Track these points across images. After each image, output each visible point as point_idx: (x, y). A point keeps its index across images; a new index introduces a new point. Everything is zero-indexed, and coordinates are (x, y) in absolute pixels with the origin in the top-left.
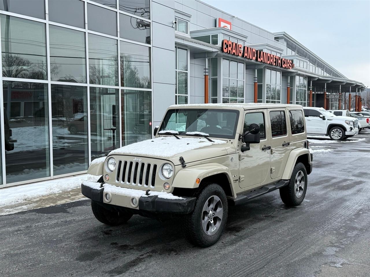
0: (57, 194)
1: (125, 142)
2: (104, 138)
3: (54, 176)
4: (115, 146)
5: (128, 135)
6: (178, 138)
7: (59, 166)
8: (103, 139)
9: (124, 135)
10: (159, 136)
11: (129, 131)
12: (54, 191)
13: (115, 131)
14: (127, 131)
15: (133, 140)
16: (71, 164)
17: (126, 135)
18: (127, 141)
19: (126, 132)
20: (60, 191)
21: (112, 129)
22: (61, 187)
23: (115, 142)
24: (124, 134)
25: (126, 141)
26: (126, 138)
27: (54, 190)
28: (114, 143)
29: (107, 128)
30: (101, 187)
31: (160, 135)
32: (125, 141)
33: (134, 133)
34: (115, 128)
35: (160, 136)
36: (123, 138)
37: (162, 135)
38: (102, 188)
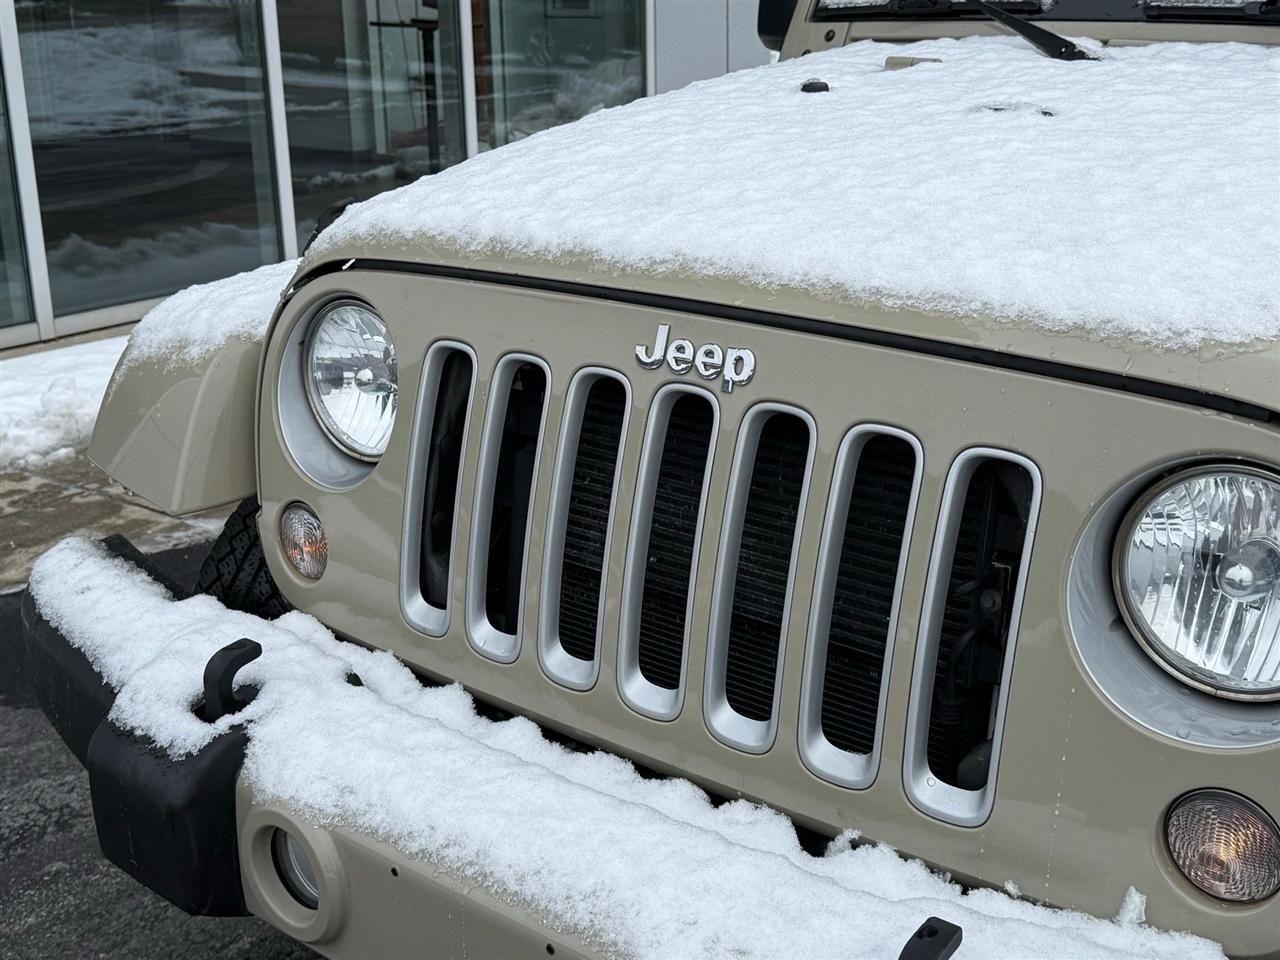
0: (35, 473)
1: (491, 102)
2: (383, 85)
3: (57, 320)
4: (440, 125)
5: (510, 70)
6: (1066, 52)
7: (115, 245)
8: (376, 85)
9: (485, 70)
10: (829, 37)
11: (510, 51)
12: (22, 449)
13: (436, 34)
14: (503, 51)
15: (528, 92)
16: (193, 231)
17: (497, 71)
18: (505, 100)
19: (496, 57)
20: (63, 452)
21: (415, 23)
22: (71, 415)
23: (440, 102)
24: (489, 63)
25: (497, 95)
26: (497, 83)
27: (18, 440)
28: (432, 110)
29: (395, 19)
30: (204, 711)
31: (840, 28)
32: (492, 99)
33: (528, 62)
34: (430, 14)
35: (839, 36)
36: (483, 86)
37: (859, 27)
38: (224, 723)
